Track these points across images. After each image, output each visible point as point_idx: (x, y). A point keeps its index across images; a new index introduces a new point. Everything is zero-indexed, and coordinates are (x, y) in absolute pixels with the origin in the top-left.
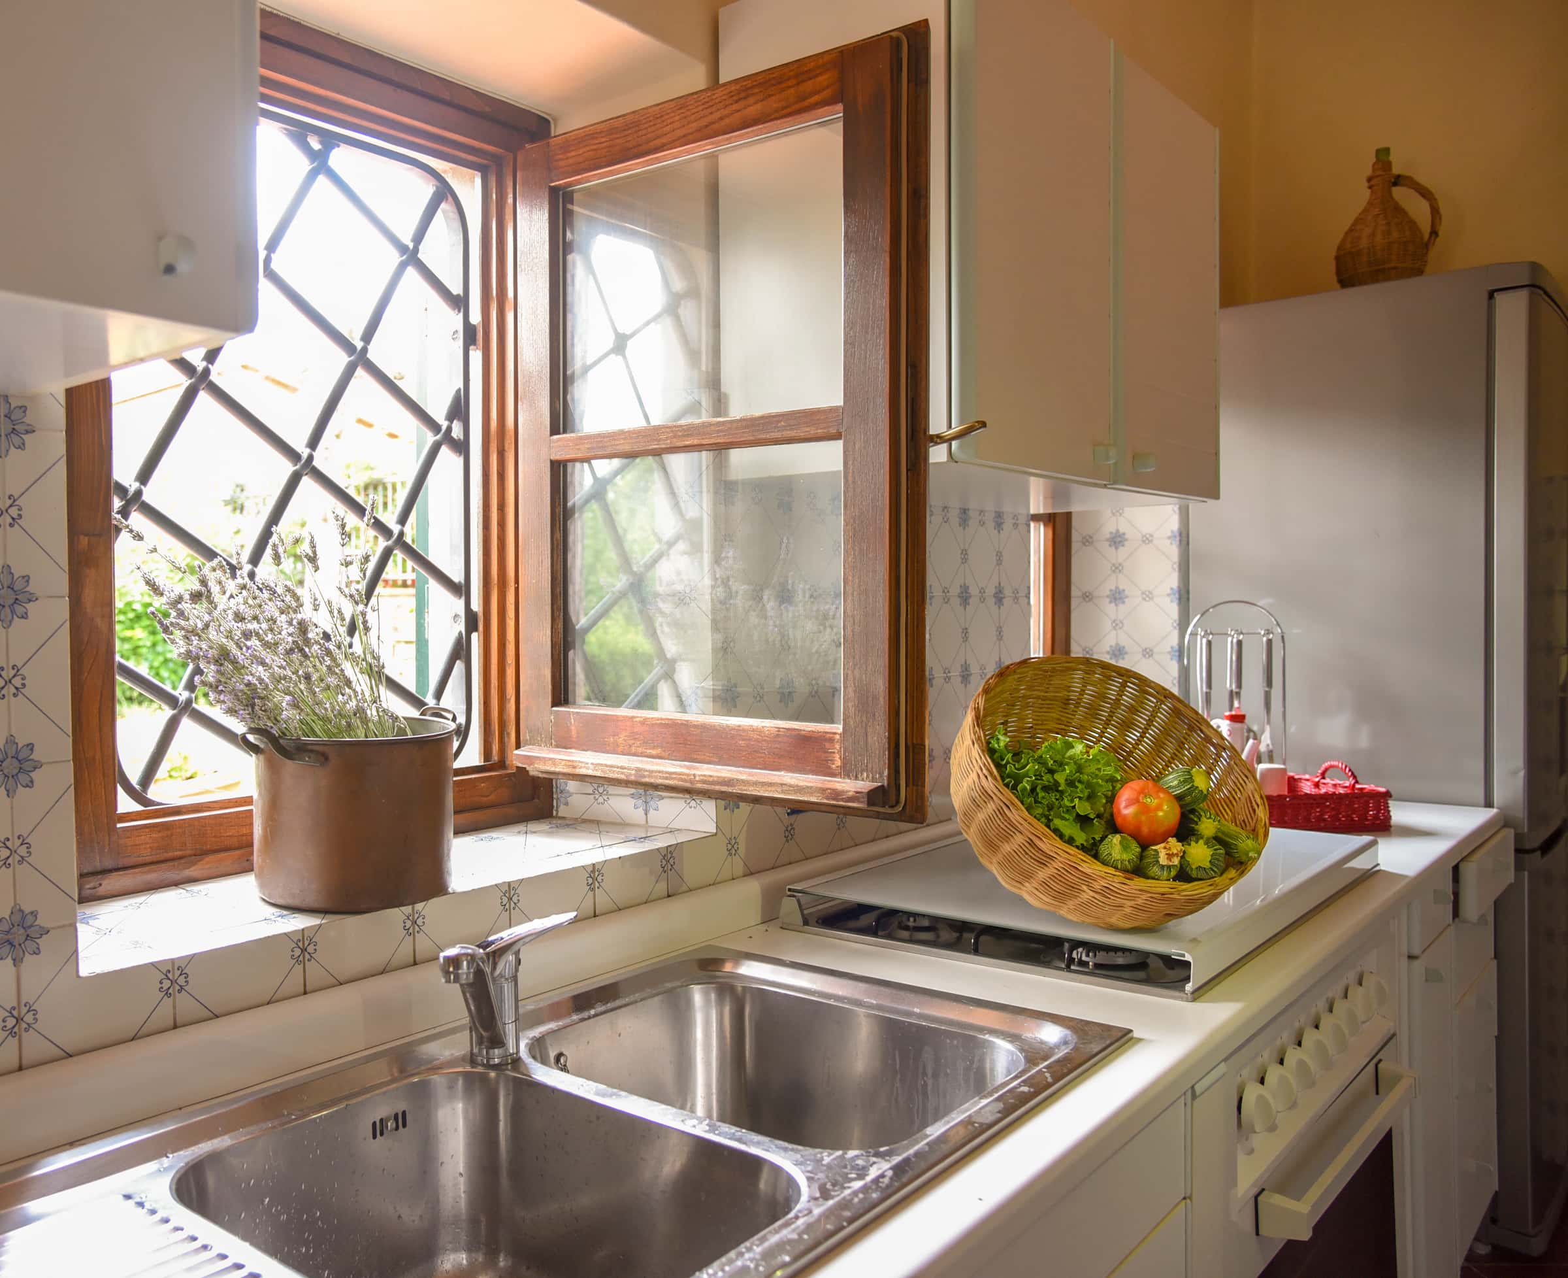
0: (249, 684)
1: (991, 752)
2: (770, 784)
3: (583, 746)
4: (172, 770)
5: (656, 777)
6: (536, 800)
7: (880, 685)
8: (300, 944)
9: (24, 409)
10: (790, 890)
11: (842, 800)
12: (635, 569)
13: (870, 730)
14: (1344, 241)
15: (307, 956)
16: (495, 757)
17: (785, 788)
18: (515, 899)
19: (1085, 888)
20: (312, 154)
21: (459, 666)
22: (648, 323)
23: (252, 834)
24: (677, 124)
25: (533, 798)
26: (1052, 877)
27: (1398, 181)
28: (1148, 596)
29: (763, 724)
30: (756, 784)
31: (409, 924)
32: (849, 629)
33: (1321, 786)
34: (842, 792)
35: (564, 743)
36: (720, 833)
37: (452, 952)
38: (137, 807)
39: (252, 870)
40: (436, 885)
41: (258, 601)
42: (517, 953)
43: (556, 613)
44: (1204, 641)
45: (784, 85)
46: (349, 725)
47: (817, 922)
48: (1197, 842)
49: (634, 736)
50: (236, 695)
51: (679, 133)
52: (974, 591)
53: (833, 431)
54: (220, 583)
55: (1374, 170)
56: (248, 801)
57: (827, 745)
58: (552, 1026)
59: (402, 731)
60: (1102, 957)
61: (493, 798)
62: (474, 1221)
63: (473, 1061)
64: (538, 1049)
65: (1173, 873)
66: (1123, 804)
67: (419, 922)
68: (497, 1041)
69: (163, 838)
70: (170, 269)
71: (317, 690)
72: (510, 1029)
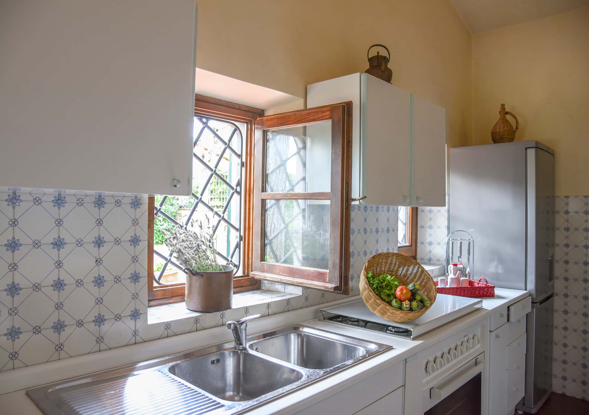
0: (185, 258)
1: (367, 278)
2: (312, 284)
3: (268, 272)
4: (158, 268)
5: (285, 281)
6: (257, 285)
7: (338, 261)
8: (196, 319)
9: (140, 199)
10: (321, 310)
11: (328, 289)
12: (286, 223)
13: (335, 272)
14: (493, 129)
15: (197, 322)
16: (246, 274)
17: (315, 285)
18: (248, 311)
19: (388, 312)
20: (204, 123)
21: (237, 250)
22: (293, 156)
23: (185, 292)
24: (294, 119)
25: (256, 284)
26: (380, 309)
27: (507, 113)
28: (439, 227)
29: (311, 269)
30: (308, 284)
31: (221, 316)
32: (331, 247)
33: (479, 284)
34: (328, 287)
35: (263, 271)
36: (303, 295)
37: (229, 322)
38: (157, 285)
39: (185, 301)
40: (228, 307)
41: (187, 236)
42: (246, 323)
43: (262, 238)
44: (451, 242)
45: (318, 113)
46: (208, 268)
47: (328, 319)
48: (414, 301)
49: (280, 270)
50: (182, 261)
51: (294, 121)
52: (380, 229)
53: (328, 198)
54: (178, 231)
55: (501, 110)
56: (184, 284)
57: (325, 275)
58: (255, 341)
59: (221, 270)
60: (396, 330)
61: (245, 284)
62: (234, 385)
63: (235, 348)
64: (251, 347)
65: (408, 309)
66: (397, 292)
67: (224, 315)
68: (241, 344)
69: (164, 293)
70: (175, 186)
71: (201, 259)
72: (244, 341)
